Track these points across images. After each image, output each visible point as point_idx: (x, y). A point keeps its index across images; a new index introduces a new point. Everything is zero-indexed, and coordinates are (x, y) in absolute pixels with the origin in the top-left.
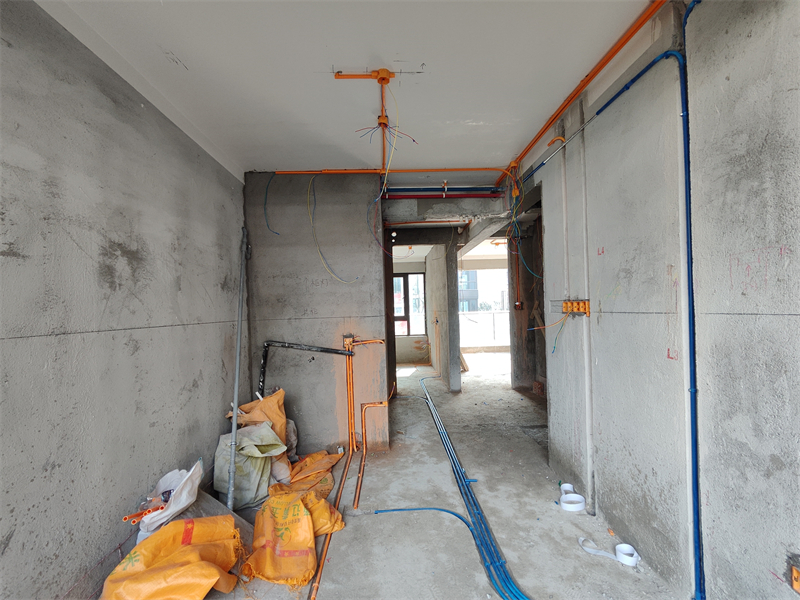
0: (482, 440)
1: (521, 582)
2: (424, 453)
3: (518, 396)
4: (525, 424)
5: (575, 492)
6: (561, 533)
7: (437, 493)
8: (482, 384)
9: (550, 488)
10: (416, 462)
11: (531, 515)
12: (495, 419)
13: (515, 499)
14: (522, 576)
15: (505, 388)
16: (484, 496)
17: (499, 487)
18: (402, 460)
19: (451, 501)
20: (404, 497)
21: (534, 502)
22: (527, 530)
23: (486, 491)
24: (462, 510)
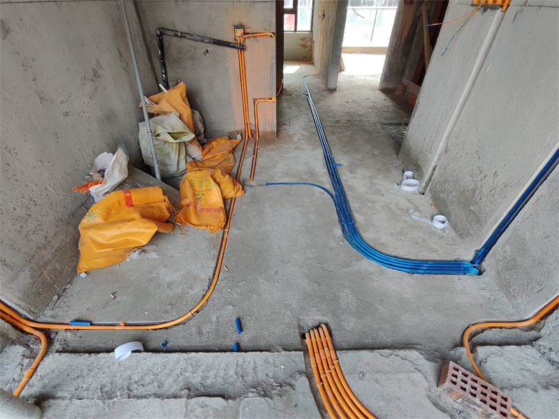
0: (349, 133)
3: (382, 96)
4: (384, 121)
5: (414, 178)
6: (397, 205)
7: (311, 173)
9: (396, 173)
10: (297, 148)
11: (378, 192)
12: (361, 115)
13: (368, 180)
15: (373, 89)
16: (346, 177)
17: (358, 171)
18: (286, 146)
19: (321, 179)
20: (287, 174)
21: (382, 183)
22: (373, 202)
23: (348, 173)
24: (329, 186)
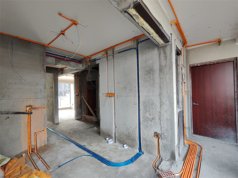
0: (78, 135)
1: (112, 161)
2: (62, 144)
3: (78, 122)
4: (86, 128)
5: (109, 139)
6: (113, 148)
7: (76, 153)
8: (64, 120)
9: (104, 140)
10: (61, 147)
11: (104, 148)
12: (76, 129)
13: (98, 146)
14: (112, 160)
15: (73, 120)
16: (90, 148)
17: (92, 145)
18: (55, 149)
19: (82, 153)
20: (66, 158)
21: (104, 145)
22: (106, 151)
23: (90, 147)
24: (87, 153)
